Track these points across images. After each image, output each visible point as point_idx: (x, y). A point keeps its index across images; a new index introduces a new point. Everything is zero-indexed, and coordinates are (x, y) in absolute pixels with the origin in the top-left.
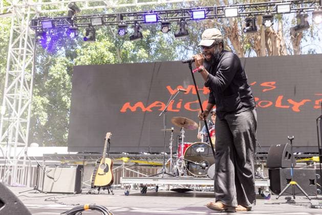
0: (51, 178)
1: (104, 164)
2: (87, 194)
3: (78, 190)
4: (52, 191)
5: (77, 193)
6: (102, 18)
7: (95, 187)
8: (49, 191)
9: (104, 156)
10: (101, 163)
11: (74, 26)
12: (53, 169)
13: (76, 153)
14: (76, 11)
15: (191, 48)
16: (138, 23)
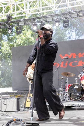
0: (5, 104)
1: (29, 96)
2: (23, 111)
3: (18, 110)
4: (6, 111)
5: (18, 111)
6: (24, 21)
7: (26, 108)
8: (5, 111)
9: (29, 93)
10: (28, 96)
11: (10, 27)
12: (6, 100)
13: (17, 91)
14: (11, 19)
15: (74, 30)
16: (43, 22)
